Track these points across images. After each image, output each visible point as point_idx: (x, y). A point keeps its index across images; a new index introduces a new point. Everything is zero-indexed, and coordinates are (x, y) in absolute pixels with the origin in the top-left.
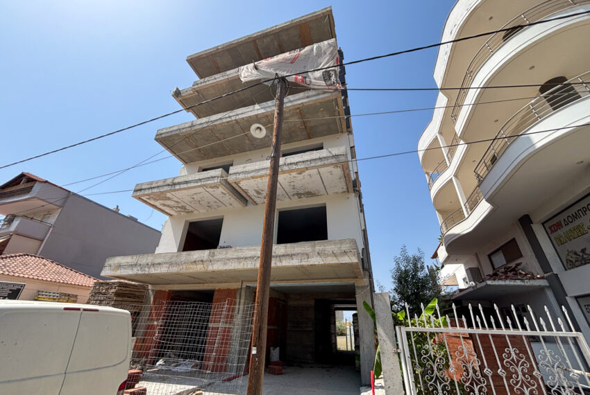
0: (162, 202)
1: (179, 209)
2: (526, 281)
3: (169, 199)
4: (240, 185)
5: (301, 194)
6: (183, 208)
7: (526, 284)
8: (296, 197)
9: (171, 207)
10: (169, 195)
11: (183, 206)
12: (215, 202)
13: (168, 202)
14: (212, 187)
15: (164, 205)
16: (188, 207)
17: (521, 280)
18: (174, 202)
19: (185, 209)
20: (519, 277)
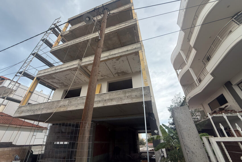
0: (51, 80)
1: (61, 84)
2: (233, 114)
3: (54, 78)
4: (88, 68)
5: (119, 73)
6: (62, 83)
7: (234, 115)
8: (117, 75)
9: (57, 83)
10: (54, 76)
11: (62, 82)
12: (77, 79)
13: (55, 80)
14: (74, 71)
15: (53, 82)
16: (65, 83)
17: (231, 113)
18: (57, 80)
19: (64, 84)
20: (229, 112)
